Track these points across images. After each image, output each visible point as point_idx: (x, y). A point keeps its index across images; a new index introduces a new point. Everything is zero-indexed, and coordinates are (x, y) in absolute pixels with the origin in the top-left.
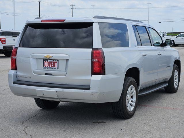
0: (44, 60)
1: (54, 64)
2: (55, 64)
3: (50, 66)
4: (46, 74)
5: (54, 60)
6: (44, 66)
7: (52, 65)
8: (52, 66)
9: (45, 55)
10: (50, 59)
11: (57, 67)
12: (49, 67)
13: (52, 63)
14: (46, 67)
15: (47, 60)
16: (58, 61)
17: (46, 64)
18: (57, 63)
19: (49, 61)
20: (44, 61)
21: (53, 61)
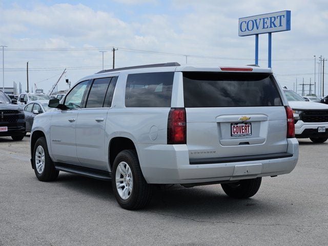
0: (232, 124)
1: (246, 129)
2: (248, 129)
3: (240, 132)
4: (241, 144)
5: (246, 124)
6: (233, 133)
7: (244, 131)
10: (242, 122)
11: (250, 132)
13: (244, 128)
14: (236, 133)
16: (251, 124)
17: (235, 130)
18: (250, 127)
19: (238, 125)
20: (233, 126)
21: (244, 125)
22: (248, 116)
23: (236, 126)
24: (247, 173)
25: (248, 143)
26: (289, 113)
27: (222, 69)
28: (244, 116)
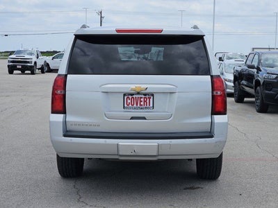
0: (124, 95)
1: (145, 101)
2: (148, 101)
3: (137, 105)
4: (132, 118)
5: (145, 95)
6: (126, 105)
8: (140, 105)
9: (133, 86)
10: (138, 93)
11: (151, 105)
12: (135, 105)
13: (142, 100)
14: (130, 105)
15: (132, 95)
16: (153, 95)
17: (129, 101)
19: (134, 96)
20: (126, 97)
21: (143, 96)
22: (144, 86)
23: (130, 97)
24: (133, 154)
25: (144, 118)
26: (216, 82)
27: (118, 31)
28: (137, 86)
